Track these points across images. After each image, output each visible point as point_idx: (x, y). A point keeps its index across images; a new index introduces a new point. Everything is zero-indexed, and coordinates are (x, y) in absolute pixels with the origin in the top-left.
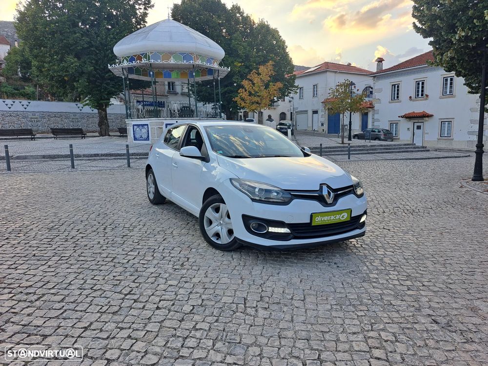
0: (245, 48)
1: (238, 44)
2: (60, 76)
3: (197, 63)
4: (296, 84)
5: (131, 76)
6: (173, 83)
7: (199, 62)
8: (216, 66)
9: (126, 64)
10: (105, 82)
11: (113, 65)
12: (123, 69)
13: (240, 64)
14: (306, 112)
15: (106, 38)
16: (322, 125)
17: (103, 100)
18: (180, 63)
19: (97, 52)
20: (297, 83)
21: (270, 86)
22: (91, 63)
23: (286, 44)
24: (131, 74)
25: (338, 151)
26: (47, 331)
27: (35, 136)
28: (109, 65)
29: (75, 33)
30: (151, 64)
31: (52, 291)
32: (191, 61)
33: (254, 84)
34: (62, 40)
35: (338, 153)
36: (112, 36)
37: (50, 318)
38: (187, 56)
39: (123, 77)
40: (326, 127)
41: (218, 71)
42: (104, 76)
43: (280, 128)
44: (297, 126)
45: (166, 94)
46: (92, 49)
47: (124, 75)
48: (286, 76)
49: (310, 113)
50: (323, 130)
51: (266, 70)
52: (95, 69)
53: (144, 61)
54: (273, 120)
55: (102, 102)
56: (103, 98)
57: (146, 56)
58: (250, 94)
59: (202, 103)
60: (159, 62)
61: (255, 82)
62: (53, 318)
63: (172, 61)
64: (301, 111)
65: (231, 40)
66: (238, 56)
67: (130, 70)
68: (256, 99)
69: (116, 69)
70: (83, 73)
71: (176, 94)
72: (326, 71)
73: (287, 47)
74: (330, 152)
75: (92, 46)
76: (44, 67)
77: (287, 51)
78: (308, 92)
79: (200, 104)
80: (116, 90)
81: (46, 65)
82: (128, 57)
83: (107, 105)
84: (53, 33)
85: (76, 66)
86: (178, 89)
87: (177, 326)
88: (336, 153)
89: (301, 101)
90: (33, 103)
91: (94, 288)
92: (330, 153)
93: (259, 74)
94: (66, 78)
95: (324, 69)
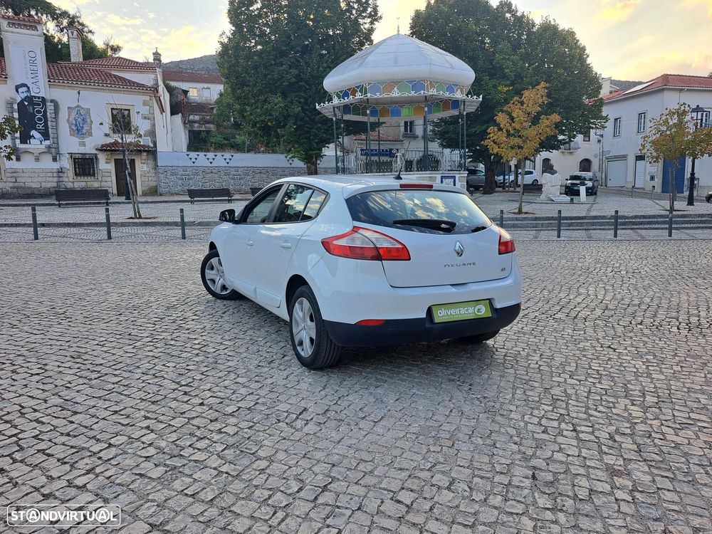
0: (515, 64)
1: (504, 59)
2: (263, 121)
3: (431, 93)
4: (604, 114)
5: (347, 117)
6: (412, 123)
7: (433, 92)
8: (458, 95)
9: (336, 101)
10: (316, 127)
11: (322, 104)
12: (334, 108)
13: (506, 89)
14: (624, 157)
15: (319, 68)
16: (652, 178)
17: (314, 150)
18: (407, 94)
19: (307, 87)
20: (605, 111)
21: (540, 121)
22: (300, 102)
23: (586, 52)
24: (346, 114)
25: (657, 223)
26: (80, 408)
27: (233, 198)
28: (317, 104)
29: (282, 65)
30: (368, 99)
31: (116, 373)
32: (422, 92)
33: (512, 119)
34: (265, 76)
35: (656, 226)
36: (325, 65)
37: (94, 397)
38: (417, 84)
39: (334, 119)
40: (658, 182)
41: (464, 102)
42: (314, 119)
43: (572, 184)
44: (608, 181)
45: (401, 138)
46: (301, 84)
47: (335, 115)
48: (587, 101)
49: (631, 159)
50: (654, 187)
51: (534, 97)
52: (304, 110)
53: (359, 96)
54: (556, 172)
55: (311, 152)
56: (312, 148)
57: (362, 89)
58: (509, 135)
59: (449, 150)
60: (378, 95)
61: (514, 115)
62: (96, 398)
63: (396, 93)
64: (616, 157)
65: (494, 53)
66: (504, 77)
67: (346, 109)
68: (517, 141)
69: (324, 108)
70: (289, 116)
71: (415, 137)
72: (663, 90)
73: (588, 56)
74: (641, 223)
75: (302, 80)
76: (246, 111)
77: (588, 62)
78: (629, 125)
79: (447, 151)
80: (329, 137)
81: (248, 108)
82: (341, 92)
83: (319, 156)
84: (256, 67)
85: (281, 107)
86: (419, 130)
87: (203, 426)
88: (654, 226)
89: (617, 140)
90: (238, 156)
91: (156, 375)
92: (642, 226)
93: (522, 103)
94: (269, 124)
95: (659, 86)
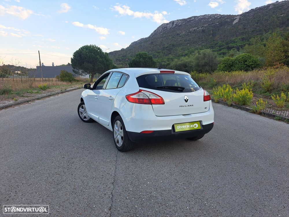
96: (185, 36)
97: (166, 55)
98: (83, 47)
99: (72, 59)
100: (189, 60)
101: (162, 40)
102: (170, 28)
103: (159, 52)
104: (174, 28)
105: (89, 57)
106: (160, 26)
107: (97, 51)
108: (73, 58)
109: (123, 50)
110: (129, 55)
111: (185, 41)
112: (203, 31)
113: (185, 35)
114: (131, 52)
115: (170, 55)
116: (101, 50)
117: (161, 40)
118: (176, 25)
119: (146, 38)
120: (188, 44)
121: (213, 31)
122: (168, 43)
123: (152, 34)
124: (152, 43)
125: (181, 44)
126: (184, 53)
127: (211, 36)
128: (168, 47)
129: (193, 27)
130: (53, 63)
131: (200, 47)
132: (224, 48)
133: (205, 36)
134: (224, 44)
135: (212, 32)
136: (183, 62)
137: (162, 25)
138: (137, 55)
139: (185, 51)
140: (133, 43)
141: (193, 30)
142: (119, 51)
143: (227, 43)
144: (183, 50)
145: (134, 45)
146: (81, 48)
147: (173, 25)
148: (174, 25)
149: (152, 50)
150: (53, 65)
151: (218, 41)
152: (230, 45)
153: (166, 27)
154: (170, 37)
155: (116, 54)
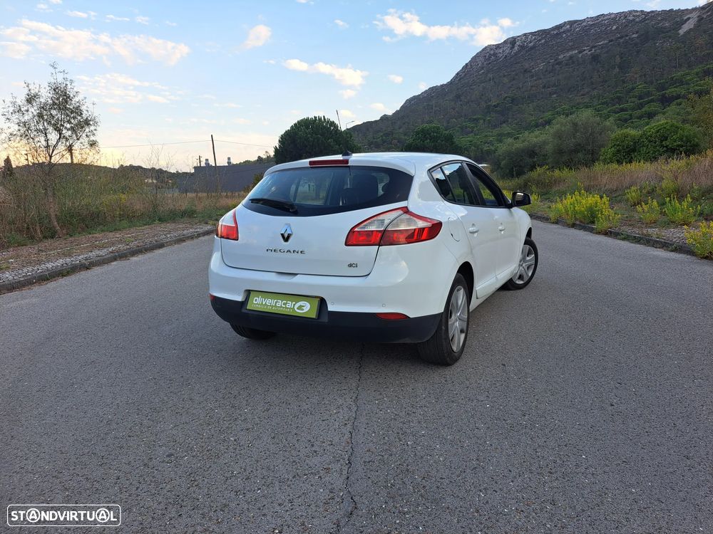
96: (544, 75)
97: (495, 126)
98: (298, 122)
99: (276, 148)
100: (542, 138)
101: (484, 88)
102: (506, 57)
103: (477, 120)
104: (516, 54)
105: (311, 144)
106: (477, 54)
107: (330, 128)
108: (278, 147)
109: (385, 118)
110: (401, 130)
111: (544, 87)
112: (595, 58)
113: (546, 71)
114: (404, 124)
115: (504, 125)
116: (338, 127)
117: (481, 89)
118: (522, 47)
119: (442, 86)
120: (555, 93)
121: (622, 58)
122: (501, 95)
123: (457, 74)
124: (458, 97)
125: (536, 96)
126: (541, 118)
127: (617, 70)
128: (498, 104)
129: (568, 51)
130: (229, 159)
131: (586, 100)
132: (652, 101)
133: (598, 71)
134: (651, 89)
135: (618, 60)
136: (526, 143)
137: (483, 50)
138: (418, 133)
139: (544, 112)
140: (409, 102)
141: (568, 58)
142: (376, 121)
143: (662, 88)
144: (540, 111)
145: (412, 106)
146: (295, 124)
147: (513, 47)
148: (516, 48)
149: (457, 114)
150: (229, 163)
151: (636, 83)
152: (667, 92)
153: (495, 54)
154: (506, 80)
155: (368, 130)
